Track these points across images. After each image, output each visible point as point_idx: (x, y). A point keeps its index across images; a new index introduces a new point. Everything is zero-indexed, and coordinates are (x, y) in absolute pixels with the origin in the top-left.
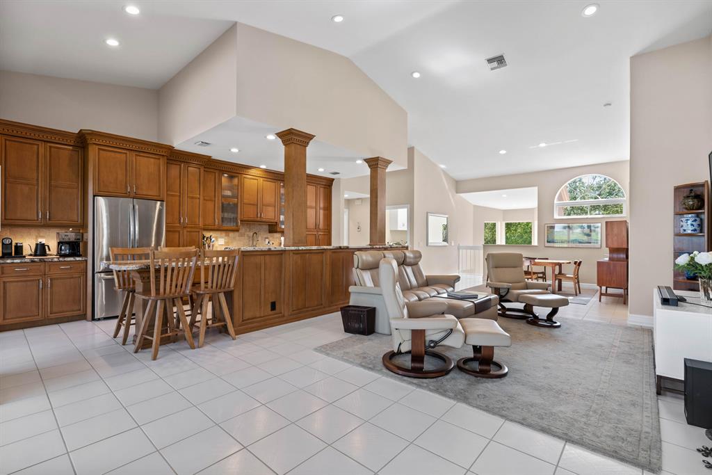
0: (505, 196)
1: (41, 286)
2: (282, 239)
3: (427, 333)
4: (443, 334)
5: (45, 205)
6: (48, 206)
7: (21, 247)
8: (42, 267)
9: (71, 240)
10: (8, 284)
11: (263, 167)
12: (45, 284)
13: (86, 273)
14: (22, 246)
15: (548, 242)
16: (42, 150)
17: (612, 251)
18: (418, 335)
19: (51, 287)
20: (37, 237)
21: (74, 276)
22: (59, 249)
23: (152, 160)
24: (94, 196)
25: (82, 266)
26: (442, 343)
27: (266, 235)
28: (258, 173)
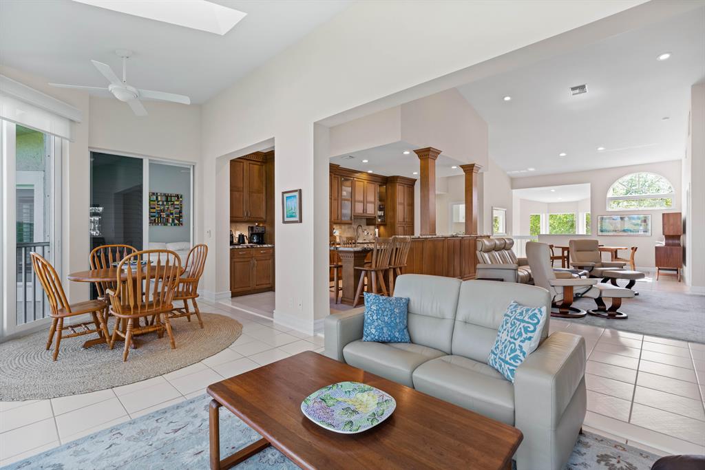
0: (553, 191)
2: (377, 230)
3: (575, 288)
4: (585, 290)
8: (252, 252)
11: (370, 172)
15: (602, 231)
16: (245, 166)
17: (668, 237)
18: (568, 289)
22: (252, 239)
26: (586, 295)
27: (365, 227)
28: (364, 176)
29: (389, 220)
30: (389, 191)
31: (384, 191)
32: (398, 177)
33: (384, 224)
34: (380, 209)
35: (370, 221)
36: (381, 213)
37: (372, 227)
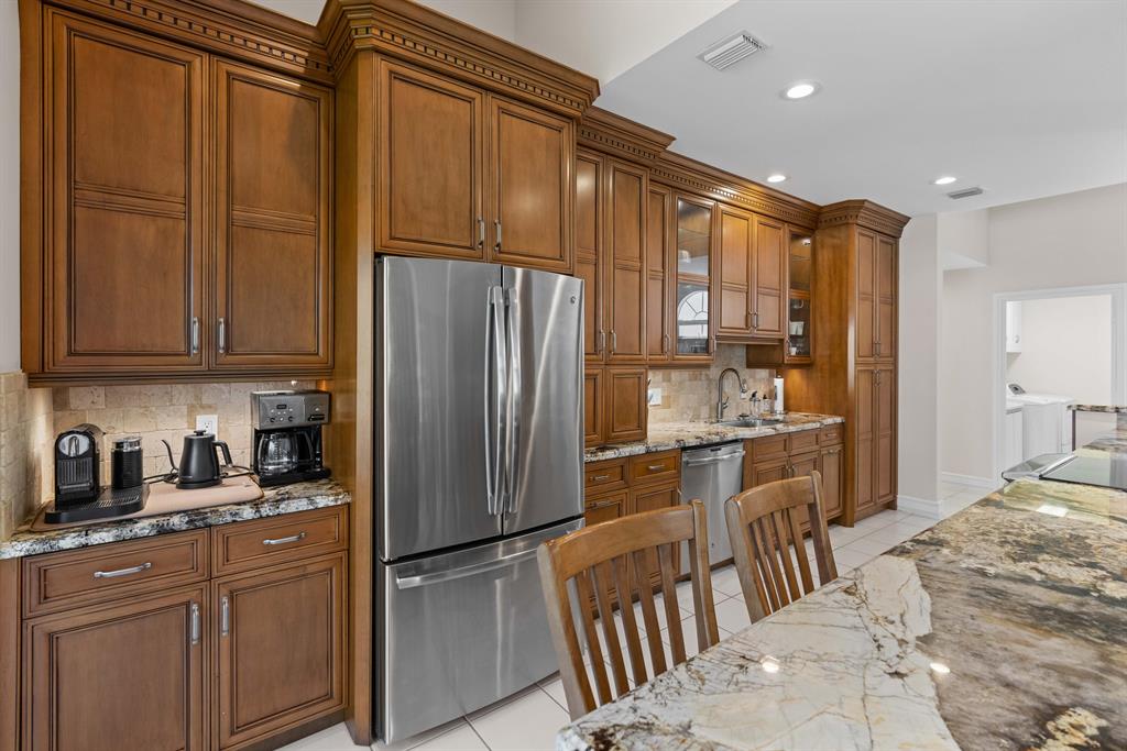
1: (195, 634)
2: (780, 384)
5: (212, 296)
6: (221, 301)
7: (137, 456)
8: (201, 548)
9: (297, 422)
10: (65, 644)
11: (775, 179)
12: (209, 620)
13: (349, 551)
14: (139, 452)
16: (199, 87)
19: (231, 630)
20: (192, 411)
21: (311, 569)
22: (260, 452)
23: (542, 131)
24: (378, 256)
25: (335, 526)
27: (745, 373)
28: (752, 199)
29: (821, 351)
30: (825, 256)
31: (807, 254)
32: (858, 205)
33: (805, 364)
34: (795, 316)
35: (763, 355)
36: (797, 328)
37: (763, 373)
